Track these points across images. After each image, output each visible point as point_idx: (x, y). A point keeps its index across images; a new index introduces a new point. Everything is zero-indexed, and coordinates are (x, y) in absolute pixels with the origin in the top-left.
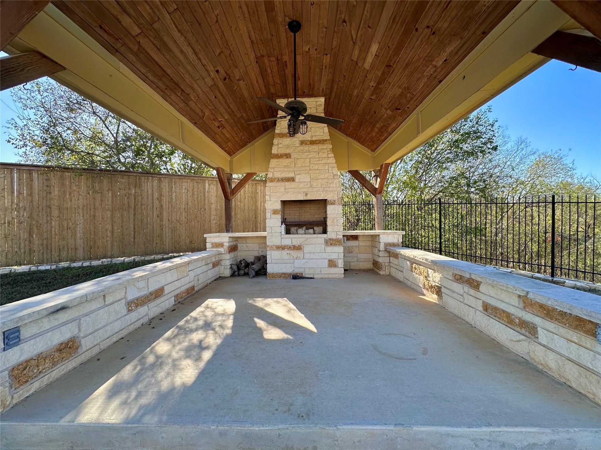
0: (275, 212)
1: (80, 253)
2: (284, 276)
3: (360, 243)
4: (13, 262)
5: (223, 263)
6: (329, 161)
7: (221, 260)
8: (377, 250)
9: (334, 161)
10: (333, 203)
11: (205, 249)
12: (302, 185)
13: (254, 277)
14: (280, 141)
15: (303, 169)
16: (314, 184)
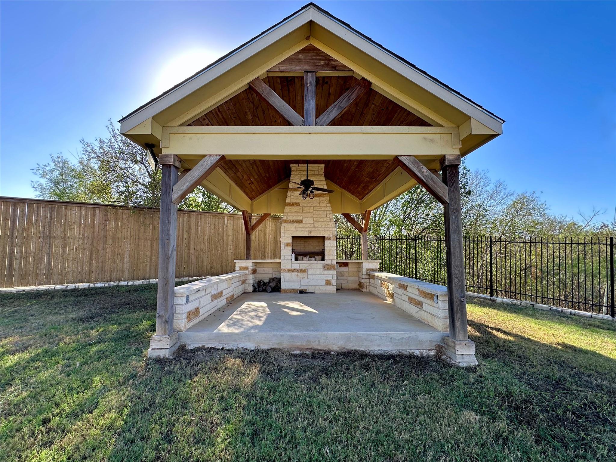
0: (287, 245)
1: (126, 274)
2: (293, 291)
3: (350, 269)
4: (77, 280)
5: (247, 282)
6: (327, 209)
7: (246, 280)
8: (361, 273)
9: (331, 209)
10: (329, 239)
11: (234, 271)
12: (307, 226)
13: (270, 292)
14: (292, 194)
15: (309, 214)
16: (316, 225)
